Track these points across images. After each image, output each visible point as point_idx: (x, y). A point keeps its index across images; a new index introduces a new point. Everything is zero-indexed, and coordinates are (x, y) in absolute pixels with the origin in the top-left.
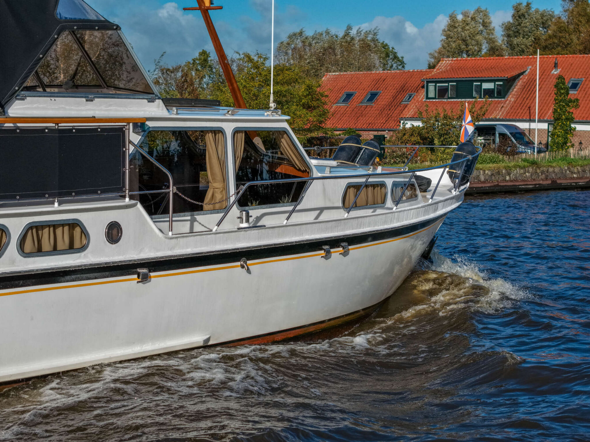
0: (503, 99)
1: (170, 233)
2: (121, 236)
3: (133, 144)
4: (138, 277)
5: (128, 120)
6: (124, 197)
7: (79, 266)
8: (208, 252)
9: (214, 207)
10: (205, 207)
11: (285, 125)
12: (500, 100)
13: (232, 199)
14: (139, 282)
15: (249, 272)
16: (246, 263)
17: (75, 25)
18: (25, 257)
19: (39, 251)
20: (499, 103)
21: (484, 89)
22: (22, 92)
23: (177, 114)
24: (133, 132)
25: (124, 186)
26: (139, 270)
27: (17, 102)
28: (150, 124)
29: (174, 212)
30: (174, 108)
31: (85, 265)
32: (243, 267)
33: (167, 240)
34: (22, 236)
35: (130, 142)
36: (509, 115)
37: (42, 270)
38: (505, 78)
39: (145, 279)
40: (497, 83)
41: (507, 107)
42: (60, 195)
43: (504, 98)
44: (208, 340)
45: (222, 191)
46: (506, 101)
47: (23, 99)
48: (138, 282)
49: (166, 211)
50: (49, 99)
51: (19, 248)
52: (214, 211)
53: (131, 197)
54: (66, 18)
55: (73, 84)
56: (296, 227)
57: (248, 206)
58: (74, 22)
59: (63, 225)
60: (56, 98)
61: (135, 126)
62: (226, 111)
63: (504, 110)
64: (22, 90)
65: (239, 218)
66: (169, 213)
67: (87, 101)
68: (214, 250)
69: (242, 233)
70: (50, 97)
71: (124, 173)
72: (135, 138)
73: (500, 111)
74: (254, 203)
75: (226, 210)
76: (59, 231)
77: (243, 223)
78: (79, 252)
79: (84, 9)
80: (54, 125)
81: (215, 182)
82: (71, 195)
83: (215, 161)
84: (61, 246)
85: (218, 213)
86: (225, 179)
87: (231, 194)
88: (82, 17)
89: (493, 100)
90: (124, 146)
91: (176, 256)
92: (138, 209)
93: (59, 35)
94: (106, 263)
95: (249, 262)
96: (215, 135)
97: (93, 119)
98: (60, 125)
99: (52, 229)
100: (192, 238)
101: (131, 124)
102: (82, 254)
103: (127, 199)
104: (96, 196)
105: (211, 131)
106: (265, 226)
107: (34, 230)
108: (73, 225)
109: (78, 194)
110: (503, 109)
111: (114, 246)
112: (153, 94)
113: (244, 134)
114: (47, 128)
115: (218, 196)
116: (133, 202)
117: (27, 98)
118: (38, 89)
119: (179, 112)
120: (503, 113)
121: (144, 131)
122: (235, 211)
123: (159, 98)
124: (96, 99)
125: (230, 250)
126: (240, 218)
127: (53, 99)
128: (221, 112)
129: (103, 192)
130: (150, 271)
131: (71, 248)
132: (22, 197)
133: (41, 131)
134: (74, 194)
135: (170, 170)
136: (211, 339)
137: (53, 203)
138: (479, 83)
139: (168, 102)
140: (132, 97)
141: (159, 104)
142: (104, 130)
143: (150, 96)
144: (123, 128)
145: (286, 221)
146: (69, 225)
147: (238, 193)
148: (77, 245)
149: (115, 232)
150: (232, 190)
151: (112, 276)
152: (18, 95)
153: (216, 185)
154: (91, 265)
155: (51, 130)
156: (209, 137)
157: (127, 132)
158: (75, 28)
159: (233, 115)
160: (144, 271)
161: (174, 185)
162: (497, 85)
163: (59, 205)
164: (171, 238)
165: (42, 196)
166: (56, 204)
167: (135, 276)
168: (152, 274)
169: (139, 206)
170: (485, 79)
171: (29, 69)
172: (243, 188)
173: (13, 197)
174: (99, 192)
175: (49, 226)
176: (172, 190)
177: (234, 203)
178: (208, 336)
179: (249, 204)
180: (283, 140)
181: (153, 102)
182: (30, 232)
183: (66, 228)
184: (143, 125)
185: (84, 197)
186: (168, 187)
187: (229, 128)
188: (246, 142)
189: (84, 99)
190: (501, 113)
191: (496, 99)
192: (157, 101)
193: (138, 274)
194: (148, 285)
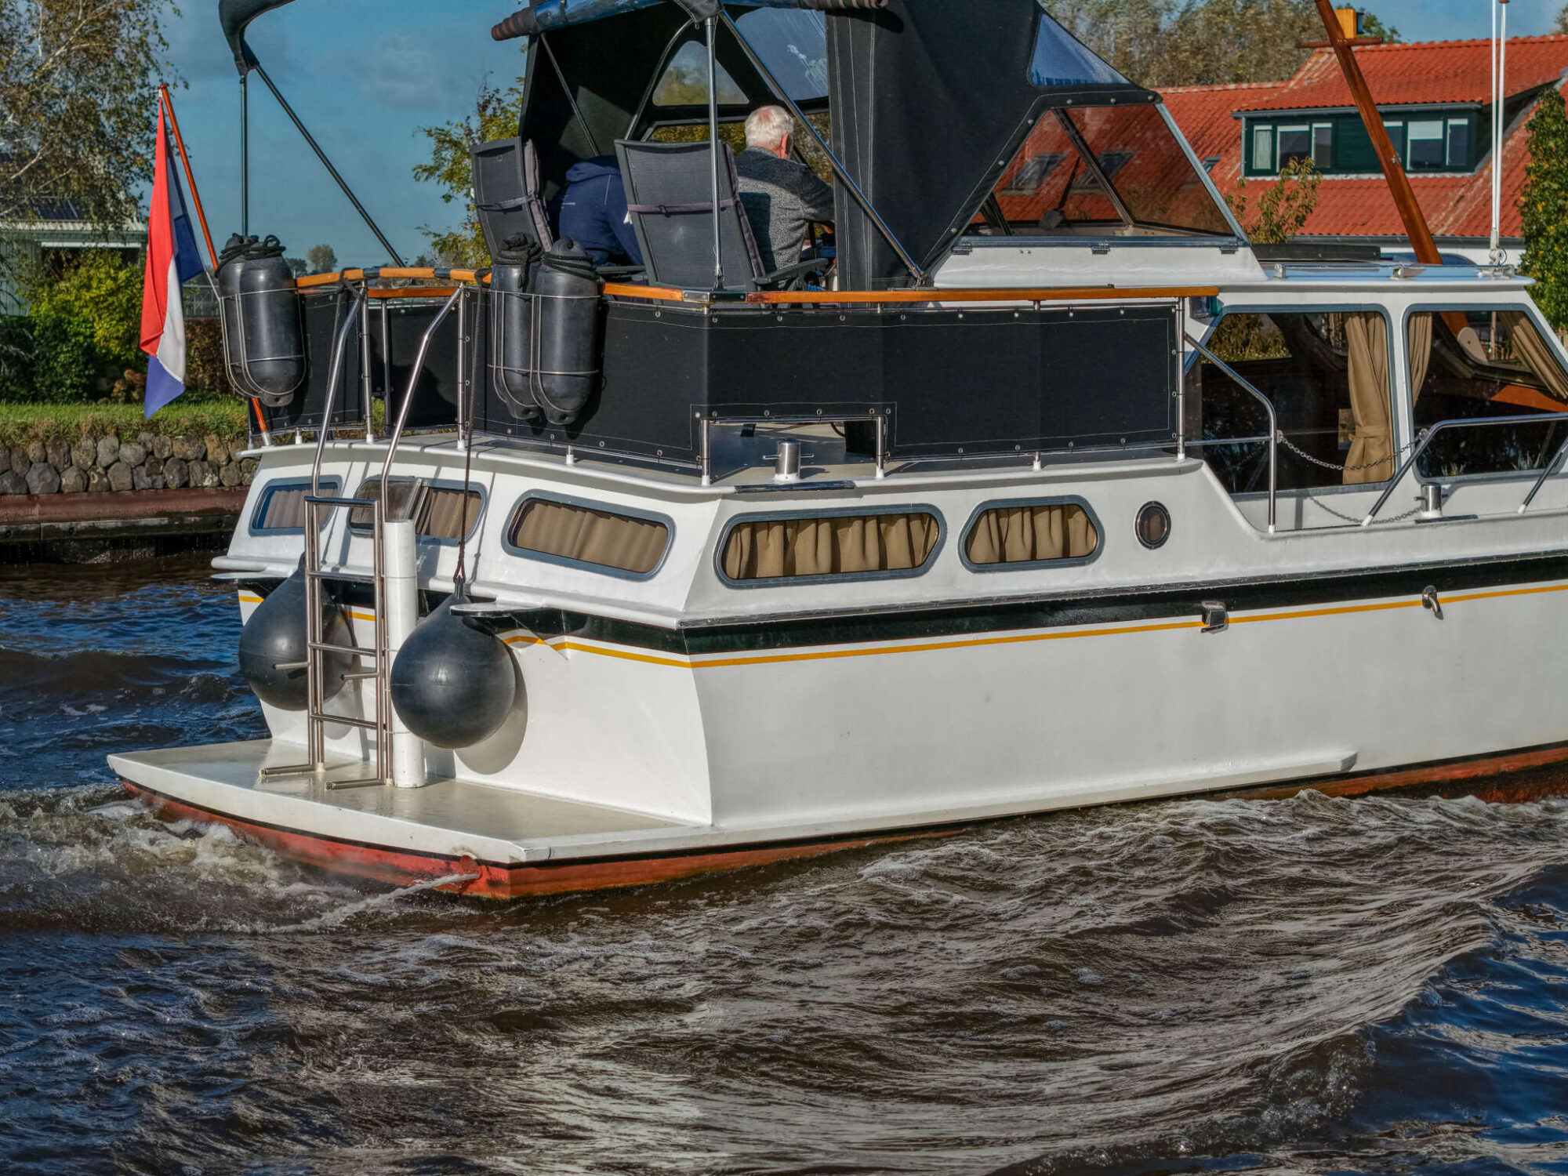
0: (1468, 175)
1: (1271, 529)
2: (1168, 533)
3: (1192, 341)
4: (1204, 620)
5: (1180, 292)
6: (1174, 451)
7: (1082, 593)
8: (1351, 571)
9: (1366, 475)
10: (1348, 475)
11: (1524, 298)
12: (1458, 175)
13: (1406, 456)
14: (1207, 630)
15: (1439, 614)
16: (1435, 598)
17: (1068, 97)
18: (975, 572)
19: (1002, 561)
20: (1455, 185)
21: (1413, 141)
22: (965, 239)
23: (1285, 277)
24: (1192, 316)
25: (1174, 428)
26: (1205, 605)
27: (953, 257)
28: (1227, 300)
29: (1279, 486)
30: (1278, 266)
31: (1095, 591)
32: (1427, 604)
33: (1263, 542)
34: (969, 528)
35: (1186, 337)
36: (1474, 224)
37: (1009, 599)
38: (1474, 106)
39: (1217, 622)
40: (1451, 122)
41: (1474, 198)
42: (1045, 446)
43: (1472, 170)
44: (1353, 760)
45: (1384, 443)
46: (1477, 180)
47: (967, 253)
48: (1203, 631)
49: (1262, 485)
50: (1017, 250)
51: (963, 553)
52: (1366, 485)
53: (1189, 453)
54: (1049, 81)
55: (1060, 218)
56: (1546, 520)
57: (1440, 474)
58: (1066, 90)
59: (1050, 508)
60: (1032, 249)
61: (1196, 302)
62: (1391, 269)
63: (1464, 211)
64: (965, 234)
65: (1418, 498)
66: (1267, 488)
67: (1095, 252)
68: (1364, 566)
69: (1427, 531)
70: (1020, 246)
71: (1174, 401)
72: (1198, 330)
73: (1453, 211)
74: (1455, 468)
75: (1390, 483)
76: (1041, 517)
77: (1427, 509)
78: (1083, 564)
79: (1087, 62)
80: (1031, 303)
81: (1368, 424)
82: (1067, 445)
83: (1367, 377)
84: (1045, 549)
85: (1374, 489)
86: (1389, 418)
87: (1402, 446)
88: (1082, 78)
89: (1438, 175)
90: (1174, 345)
91: (1284, 577)
92: (1204, 477)
93: (1035, 119)
94: (1138, 588)
95: (1441, 595)
96: (1367, 322)
97: (1110, 290)
98: (1043, 303)
99: (1027, 515)
100: (1317, 539)
101: (1187, 300)
102: (1090, 568)
103: (1181, 456)
104: (1112, 450)
105: (1358, 314)
106: (1475, 517)
107: (993, 517)
108: (1071, 507)
109: (1081, 443)
110: (1462, 205)
111: (1153, 552)
112: (1233, 235)
113: (1430, 319)
114: (1017, 309)
115: (1376, 454)
116: (1193, 462)
117: (975, 250)
118: (983, 232)
119: (1288, 273)
120: (1456, 220)
121: (1214, 314)
122: (1410, 484)
123: (1245, 245)
124: (1113, 250)
125: (1398, 567)
126: (1422, 498)
127: (1025, 250)
128: (1382, 271)
129: (1131, 440)
130: (1229, 609)
131: (1066, 557)
132: (970, 450)
133: (1006, 315)
134: (1071, 444)
135: (1270, 397)
136: (1359, 760)
137: (1029, 462)
138: (1400, 124)
139: (1265, 253)
140: (1188, 243)
141: (1245, 257)
142: (1132, 312)
143: (1227, 240)
144: (1169, 309)
145: (1523, 507)
146: (1062, 507)
147: (1417, 443)
148: (1078, 547)
149: (1155, 523)
150: (1405, 435)
151: (1150, 616)
152: (956, 245)
153: (1370, 430)
154: (1107, 590)
155: (1025, 314)
156: (1355, 325)
157: (1179, 315)
158: (1069, 102)
159: (1405, 277)
160: (1217, 606)
161: (1279, 426)
162: (1452, 127)
163: (1042, 466)
164: (1273, 539)
165: (1008, 447)
166: (1037, 465)
167: (1198, 618)
168: (1231, 615)
169: (1205, 469)
170: (1414, 108)
171: (978, 191)
172: (1428, 433)
173: (951, 450)
174: (1123, 440)
175: (1022, 510)
176: (1275, 436)
177: (1408, 464)
178: (1352, 753)
179: (1445, 471)
180: (1517, 329)
181: (1233, 252)
182: (984, 519)
183: (1057, 515)
184: (1212, 300)
185: (1093, 451)
186: (1268, 433)
187: (1397, 306)
188: (1436, 334)
189: (1089, 250)
190: (1451, 219)
191: (1448, 175)
192: (1241, 250)
193: (1204, 613)
194: (1220, 636)
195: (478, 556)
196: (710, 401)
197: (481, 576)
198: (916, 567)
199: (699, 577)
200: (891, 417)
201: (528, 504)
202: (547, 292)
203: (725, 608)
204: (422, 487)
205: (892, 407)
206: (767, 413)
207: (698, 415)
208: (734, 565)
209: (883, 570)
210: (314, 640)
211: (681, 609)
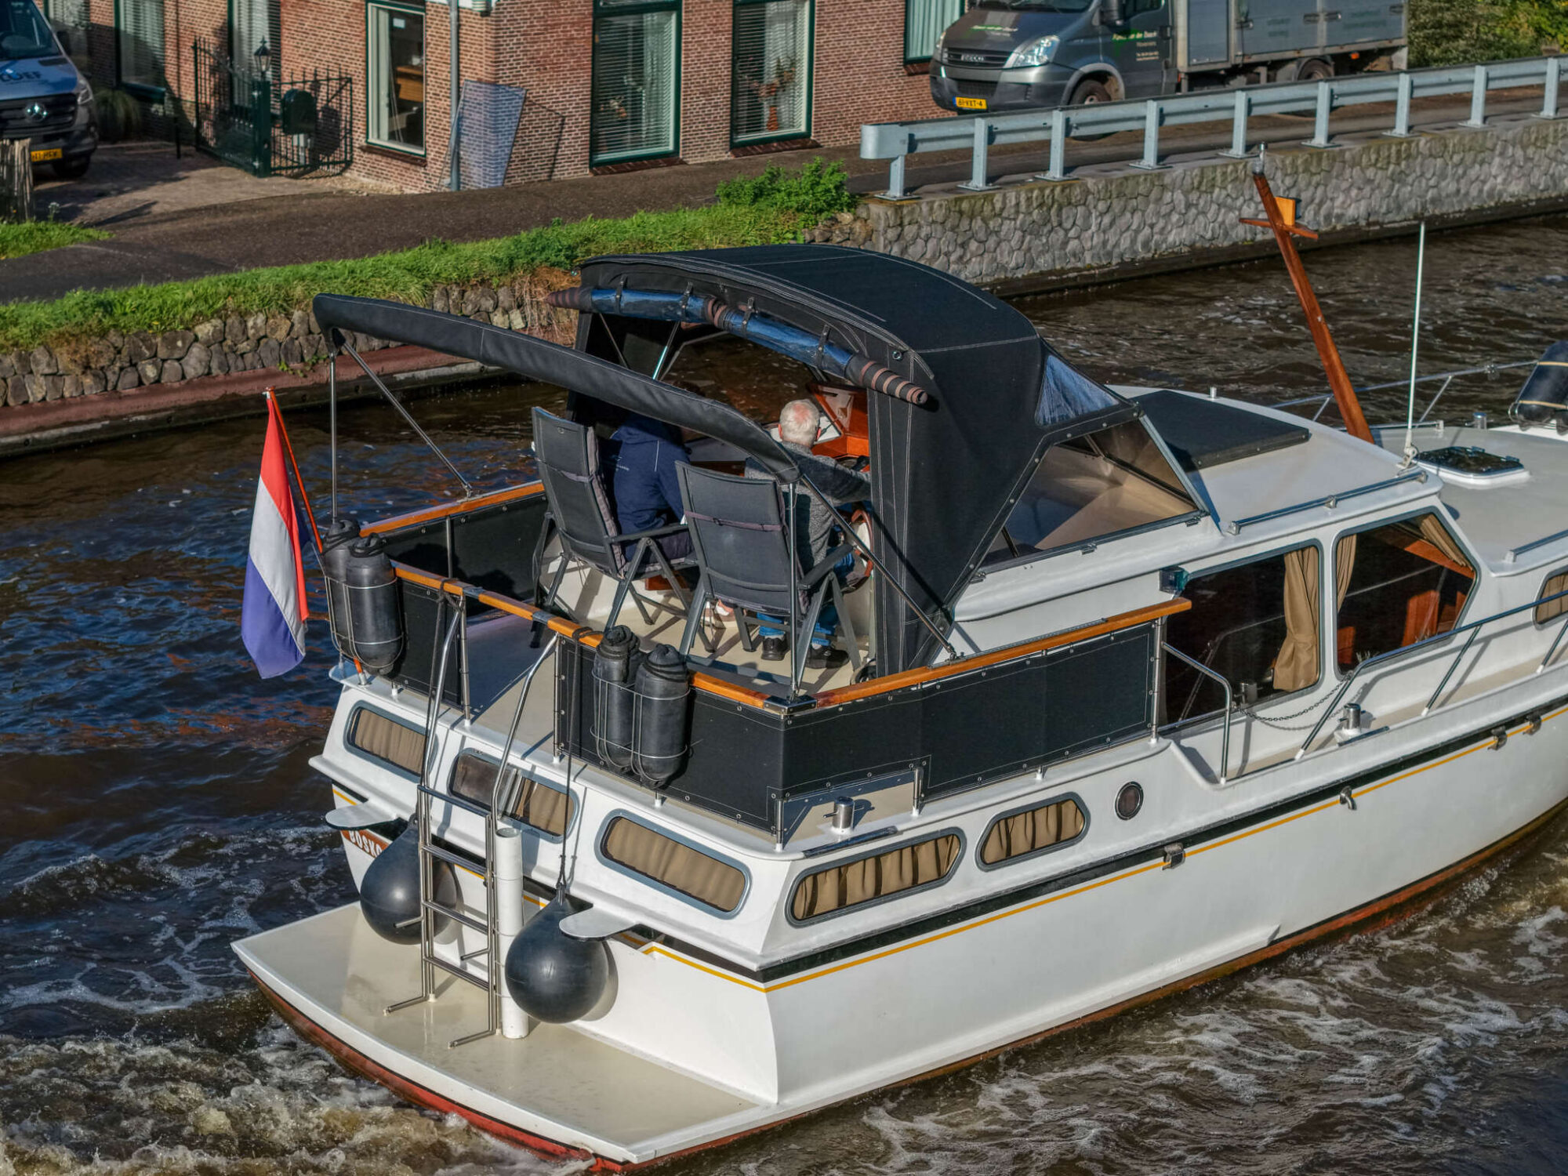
1: (1223, 780)
2: (1141, 804)
4: (1166, 860)
6: (1148, 736)
7: (1072, 870)
8: (1285, 800)
11: (1433, 502)
14: (1166, 865)
15: (1352, 803)
16: (1348, 797)
17: (1068, 431)
18: (988, 870)
19: (1009, 857)
22: (980, 572)
23: (1238, 533)
25: (1149, 719)
26: (1167, 851)
27: (969, 588)
28: (1192, 568)
31: (1082, 867)
32: (1343, 801)
33: (1216, 793)
34: (983, 840)
37: (1014, 888)
39: (1178, 859)
42: (1046, 760)
44: (1276, 932)
45: (1311, 648)
47: (980, 581)
48: (1165, 868)
50: (1022, 568)
51: (979, 858)
53: (1161, 736)
54: (1053, 421)
56: (1445, 715)
58: (1066, 425)
59: (1048, 807)
60: (1033, 564)
64: (980, 567)
65: (1341, 720)
67: (1084, 554)
68: (1296, 792)
69: (1348, 749)
70: (1024, 564)
71: (1151, 699)
76: (1040, 815)
77: (1348, 728)
78: (1072, 845)
81: (1298, 632)
82: (1063, 754)
83: (1300, 600)
84: (1043, 840)
90: (1152, 654)
91: (1231, 818)
92: (1171, 752)
93: (1040, 456)
94: (1115, 857)
95: (1355, 791)
96: (1303, 554)
97: (1104, 626)
99: (1029, 816)
100: (1259, 779)
102: (1078, 846)
103: (1154, 741)
105: (1297, 552)
106: (1387, 728)
107: (1002, 825)
108: (1065, 802)
109: (1074, 749)
111: (1129, 822)
112: (1196, 509)
113: (1354, 541)
114: (1029, 657)
115: (1303, 658)
116: (1163, 742)
117: (987, 577)
121: (1180, 582)
123: (1206, 515)
124: (1097, 548)
125: (1322, 786)
126: (1345, 720)
127: (1028, 566)
129: (1114, 737)
130: (1187, 847)
131: (1060, 841)
132: (986, 778)
133: (1020, 665)
134: (1067, 753)
136: (1282, 929)
137: (1033, 777)
140: (1160, 525)
141: (1206, 527)
142: (1120, 636)
143: (1191, 515)
144: (1151, 624)
145: (1426, 709)
146: (1057, 804)
148: (1069, 833)
149: (1131, 793)
152: (972, 578)
153: (1300, 637)
155: (1036, 660)
156: (1292, 557)
157: (1157, 629)
158: (1069, 435)
160: (1175, 848)
163: (1043, 777)
164: (1224, 788)
165: (1017, 768)
166: (1039, 777)
167: (1161, 859)
168: (1187, 850)
169: (1173, 746)
171: (992, 529)
173: (972, 780)
174: (1108, 739)
175: (1025, 814)
178: (1275, 927)
181: (1196, 523)
182: (996, 828)
183: (1053, 810)
184: (1179, 573)
189: (1080, 552)
192: (1203, 519)
193: (1165, 855)
194: (1180, 869)
195: (574, 858)
196: (784, 786)
197: (577, 877)
198: (941, 877)
199: (774, 924)
200: (926, 769)
201: (615, 820)
202: (648, 694)
203: (793, 945)
204: (516, 776)
205: (927, 760)
206: (828, 784)
207: (774, 796)
208: (800, 909)
209: (916, 885)
210: (426, 900)
211: (758, 952)
